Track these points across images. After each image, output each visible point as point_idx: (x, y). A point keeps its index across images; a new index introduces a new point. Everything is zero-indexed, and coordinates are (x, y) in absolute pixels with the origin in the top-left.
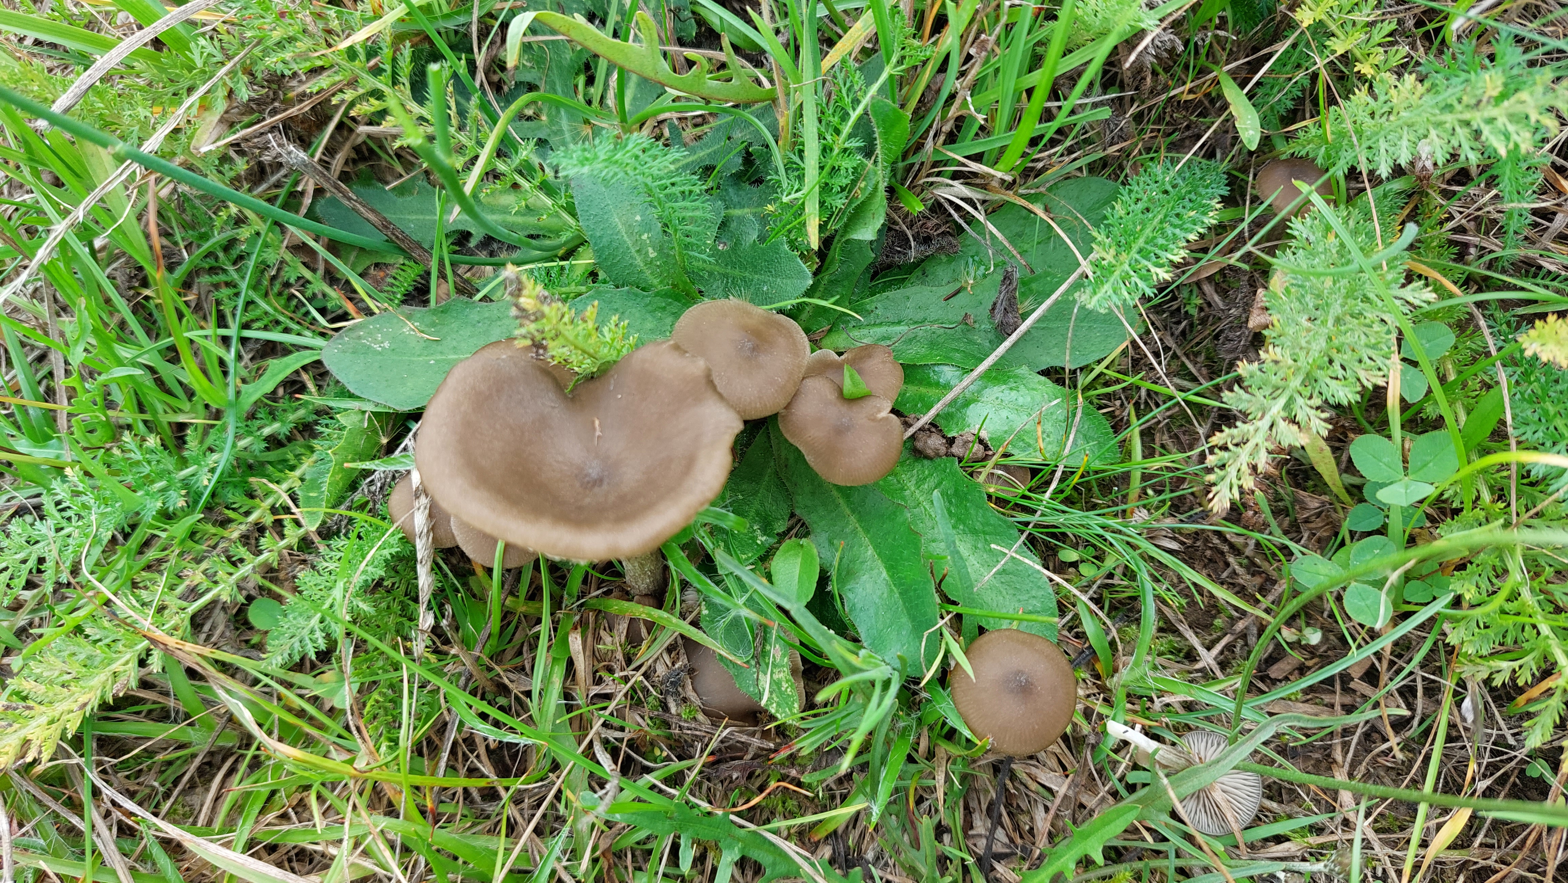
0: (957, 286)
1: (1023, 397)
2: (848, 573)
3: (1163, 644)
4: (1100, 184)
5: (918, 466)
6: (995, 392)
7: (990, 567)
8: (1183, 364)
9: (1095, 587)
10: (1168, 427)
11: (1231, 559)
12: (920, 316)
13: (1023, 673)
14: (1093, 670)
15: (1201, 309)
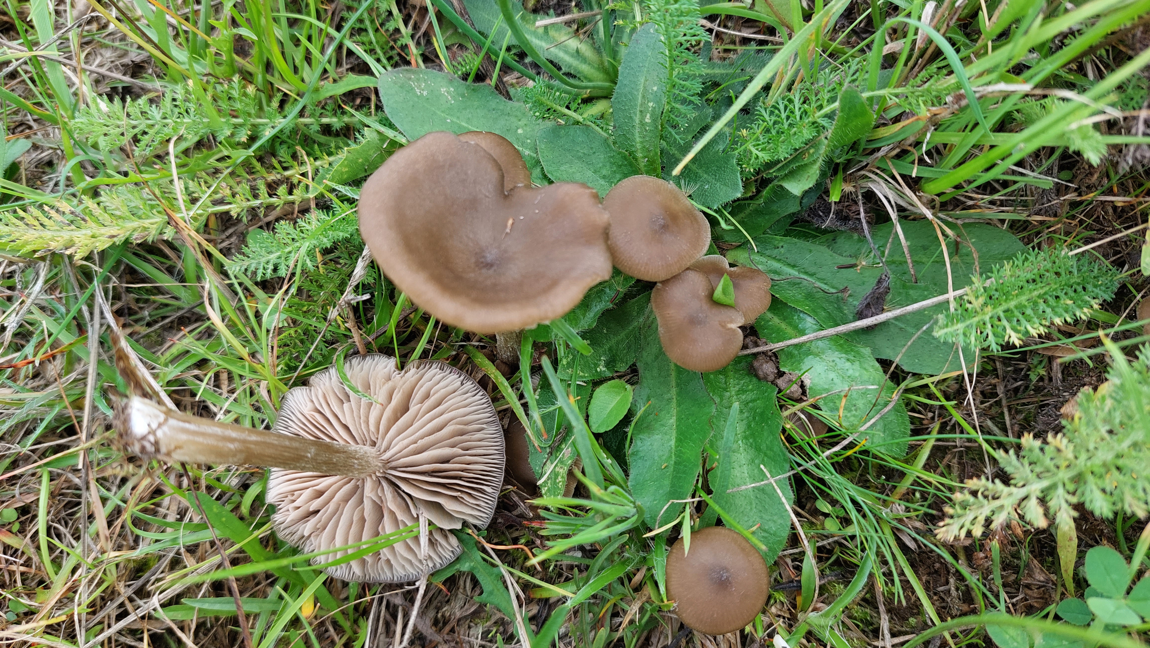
0: (852, 261)
1: (853, 369)
2: (647, 427)
3: (857, 612)
4: (1014, 241)
5: (747, 379)
6: (835, 356)
7: (754, 481)
8: (1002, 413)
9: (831, 540)
10: (961, 455)
11: (952, 581)
12: (812, 270)
13: (728, 571)
14: (795, 599)
15: (1041, 379)
